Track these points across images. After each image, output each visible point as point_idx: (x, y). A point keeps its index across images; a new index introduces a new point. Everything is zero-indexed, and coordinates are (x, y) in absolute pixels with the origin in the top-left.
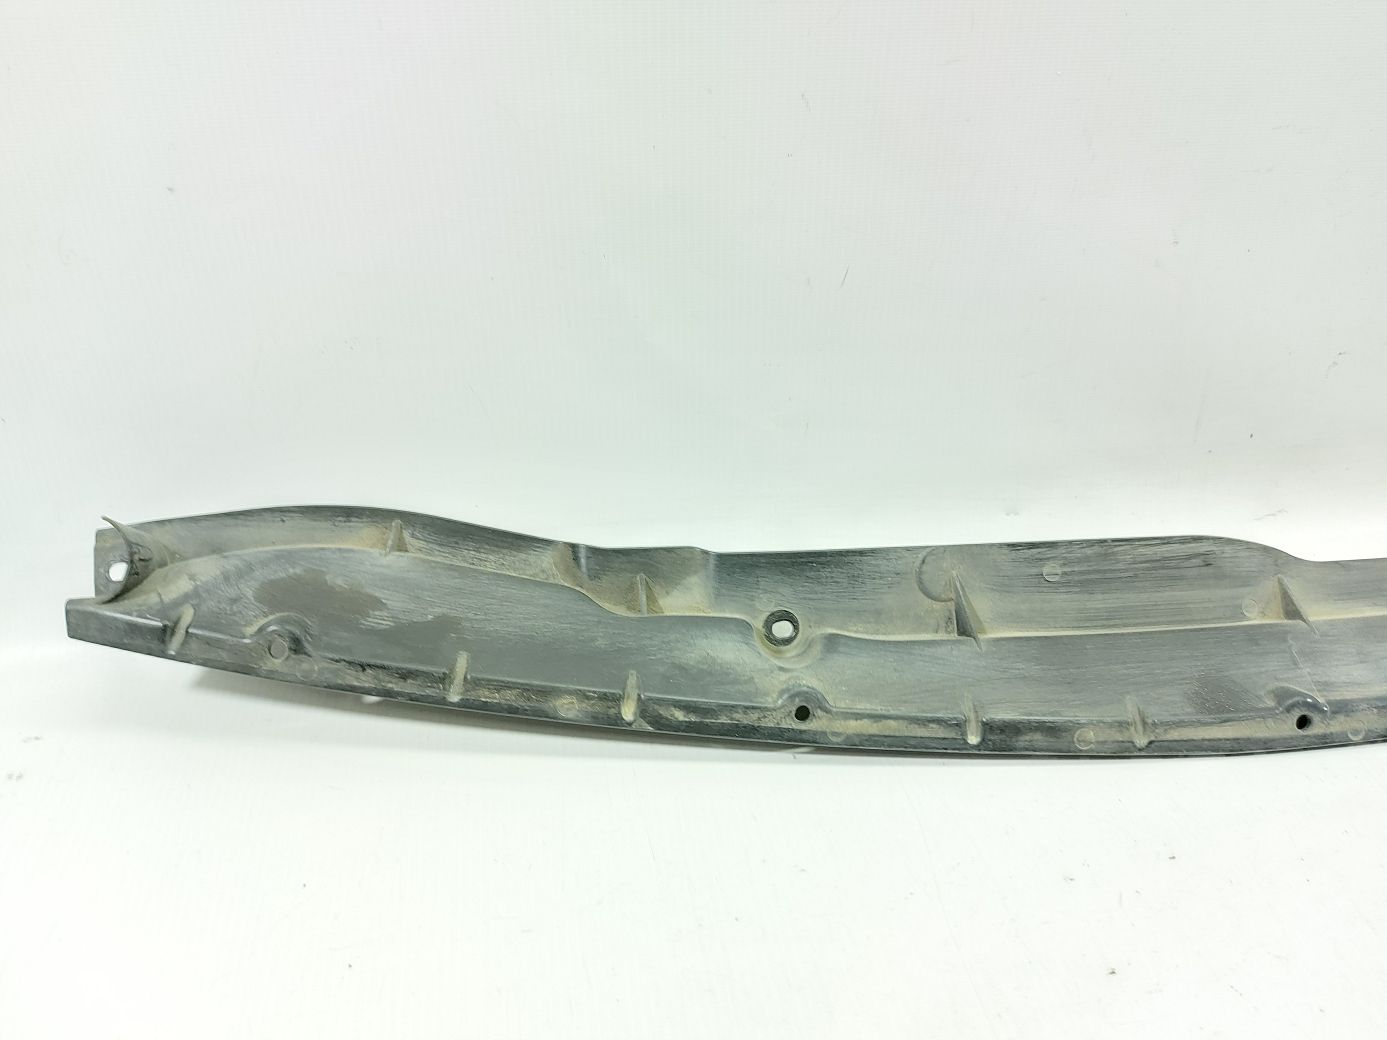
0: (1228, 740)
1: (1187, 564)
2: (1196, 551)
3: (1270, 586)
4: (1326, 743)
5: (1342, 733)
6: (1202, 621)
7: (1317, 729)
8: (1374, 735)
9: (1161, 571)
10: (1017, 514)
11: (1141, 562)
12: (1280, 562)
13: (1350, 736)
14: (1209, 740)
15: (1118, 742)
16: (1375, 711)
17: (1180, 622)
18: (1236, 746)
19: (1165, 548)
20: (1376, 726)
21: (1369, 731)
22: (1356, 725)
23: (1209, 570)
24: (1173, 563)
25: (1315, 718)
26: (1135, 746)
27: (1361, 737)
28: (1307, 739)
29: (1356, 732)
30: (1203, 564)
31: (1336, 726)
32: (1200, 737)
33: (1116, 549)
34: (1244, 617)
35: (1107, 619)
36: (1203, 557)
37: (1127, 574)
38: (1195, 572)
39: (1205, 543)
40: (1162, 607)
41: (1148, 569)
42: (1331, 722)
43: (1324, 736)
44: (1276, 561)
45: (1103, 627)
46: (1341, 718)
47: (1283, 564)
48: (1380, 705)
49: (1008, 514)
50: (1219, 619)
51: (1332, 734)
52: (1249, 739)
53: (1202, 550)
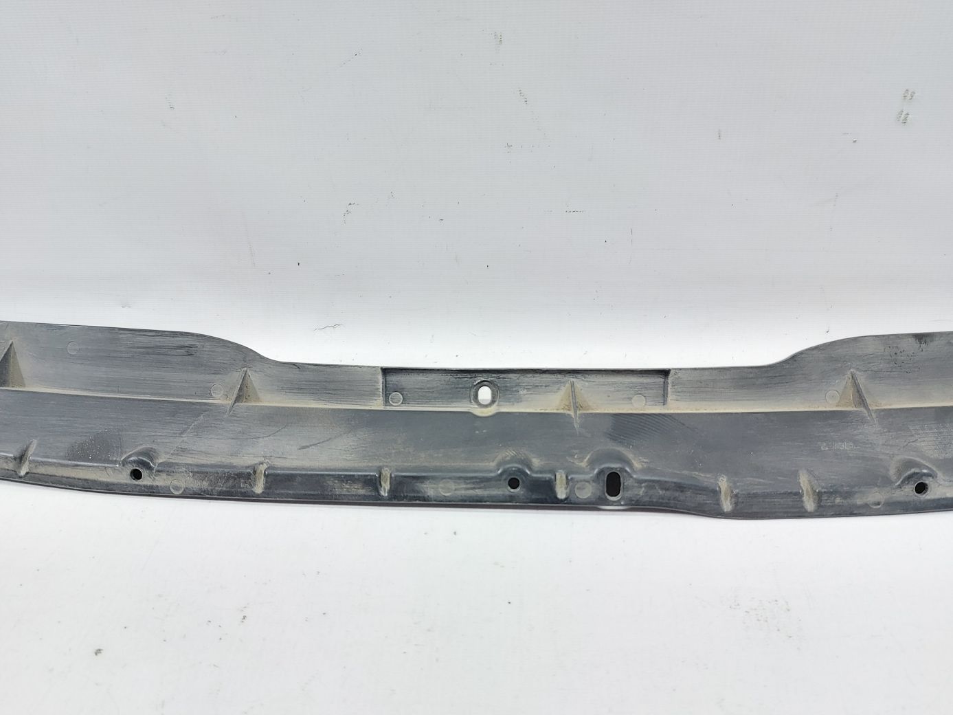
0: (80, 479)
1: (174, 352)
2: (182, 344)
3: (235, 377)
4: (152, 492)
5: (166, 487)
6: (178, 396)
7: (146, 481)
8: (191, 492)
9: (152, 356)
10: (130, 307)
11: (138, 348)
12: (247, 359)
13: (172, 490)
14: (67, 478)
15: (5, 469)
16: (191, 474)
17: (160, 395)
18: (86, 484)
19: (157, 339)
20: (192, 485)
21: (187, 488)
22: (175, 483)
23: (190, 359)
24: (163, 351)
25: (144, 473)
26: (17, 474)
27: (181, 492)
28: (139, 487)
29: (177, 488)
30: (186, 353)
31: (161, 481)
32: (60, 475)
33: (121, 336)
34: (210, 397)
35: (107, 386)
36: (187, 348)
37: (126, 355)
38: (180, 359)
39: (190, 338)
40: (149, 382)
41: (143, 353)
42: (157, 478)
43: (152, 487)
44: (245, 358)
45: (103, 391)
46: (164, 476)
47: (250, 360)
48: (196, 470)
49: (123, 307)
50: (191, 396)
51: (157, 486)
52: (95, 481)
53: (186, 344)
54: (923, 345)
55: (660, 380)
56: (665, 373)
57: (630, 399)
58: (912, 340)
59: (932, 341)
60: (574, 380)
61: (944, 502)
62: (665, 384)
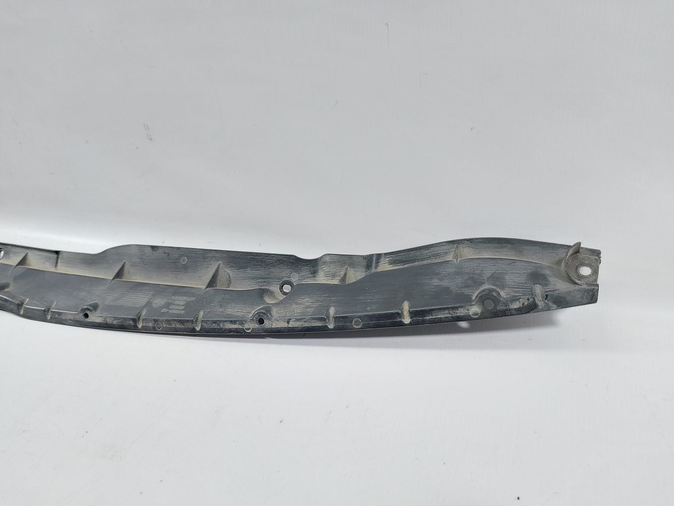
54: (154, 252)
55: (55, 256)
56: (57, 253)
57: (45, 263)
58: (150, 249)
59: (157, 250)
60: (28, 251)
61: (95, 324)
62: (58, 258)
